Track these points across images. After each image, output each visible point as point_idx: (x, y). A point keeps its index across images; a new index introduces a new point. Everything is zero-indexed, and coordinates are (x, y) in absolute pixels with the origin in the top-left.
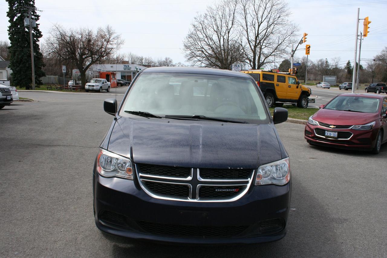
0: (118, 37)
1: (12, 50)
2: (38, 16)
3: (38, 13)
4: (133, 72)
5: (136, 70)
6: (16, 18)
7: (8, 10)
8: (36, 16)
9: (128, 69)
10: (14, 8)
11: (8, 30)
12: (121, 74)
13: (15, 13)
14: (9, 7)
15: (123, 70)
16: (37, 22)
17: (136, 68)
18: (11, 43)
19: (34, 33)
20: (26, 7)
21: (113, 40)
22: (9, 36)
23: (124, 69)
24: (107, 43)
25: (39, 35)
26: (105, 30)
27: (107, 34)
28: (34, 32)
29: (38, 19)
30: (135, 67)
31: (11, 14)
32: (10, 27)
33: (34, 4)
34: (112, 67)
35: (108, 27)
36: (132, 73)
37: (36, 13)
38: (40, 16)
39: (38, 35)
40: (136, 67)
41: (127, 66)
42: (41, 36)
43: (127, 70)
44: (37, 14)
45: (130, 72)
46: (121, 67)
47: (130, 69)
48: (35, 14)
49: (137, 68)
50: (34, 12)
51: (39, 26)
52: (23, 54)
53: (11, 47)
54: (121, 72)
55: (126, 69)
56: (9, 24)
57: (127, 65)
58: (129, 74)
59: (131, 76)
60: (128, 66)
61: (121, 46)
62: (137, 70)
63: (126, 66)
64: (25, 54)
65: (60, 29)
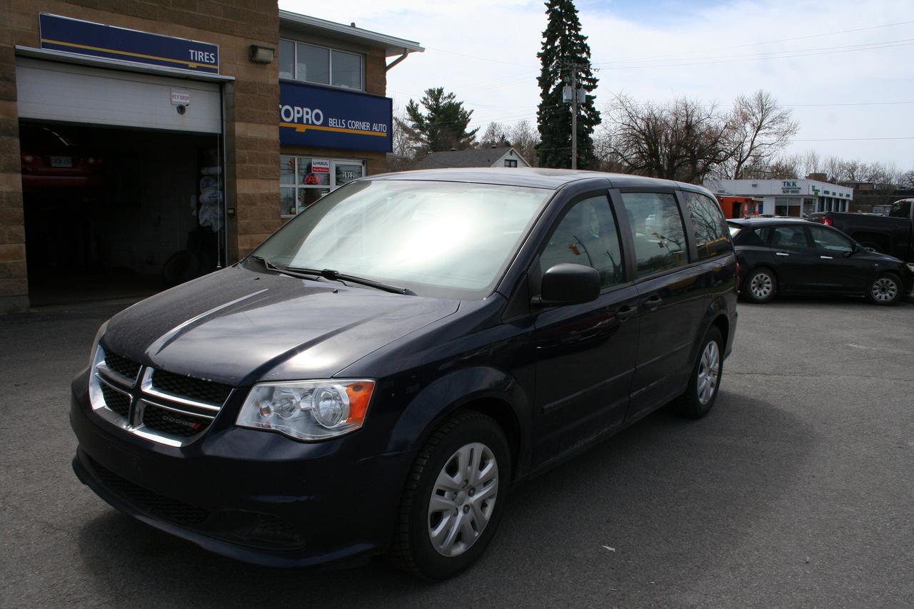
0: (781, 118)
1: (541, 151)
2: (595, 81)
3: (595, 75)
4: (805, 199)
5: (813, 193)
6: (553, 87)
7: (539, 74)
8: (590, 80)
9: (793, 192)
10: (551, 69)
11: (538, 113)
12: (776, 203)
13: (551, 78)
14: (542, 67)
15: (780, 192)
16: (592, 93)
17: (813, 190)
18: (541, 138)
19: (585, 115)
20: (568, 64)
21: (770, 124)
22: (539, 124)
23: (784, 192)
24: (757, 132)
25: (595, 118)
26: (753, 103)
27: (756, 110)
28: (586, 112)
29: (595, 87)
30: (811, 188)
31: (544, 81)
32: (540, 107)
33: (590, 57)
34: (754, 186)
35: (760, 96)
36: (802, 200)
37: (591, 75)
38: (598, 80)
39: (593, 119)
40: (813, 187)
41: (791, 184)
42: (598, 121)
43: (790, 194)
44: (593, 77)
45: (798, 198)
46: (776, 187)
47: (798, 192)
48: (590, 77)
49: (816, 188)
50: (588, 73)
51: (594, 100)
52: (560, 158)
53: (541, 144)
54: (776, 198)
55: (788, 192)
56: (540, 101)
57: (791, 181)
58: (795, 204)
59: (799, 207)
60: (794, 184)
61: (790, 137)
62: (816, 194)
63: (788, 184)
64: (564, 159)
65: (628, 105)
